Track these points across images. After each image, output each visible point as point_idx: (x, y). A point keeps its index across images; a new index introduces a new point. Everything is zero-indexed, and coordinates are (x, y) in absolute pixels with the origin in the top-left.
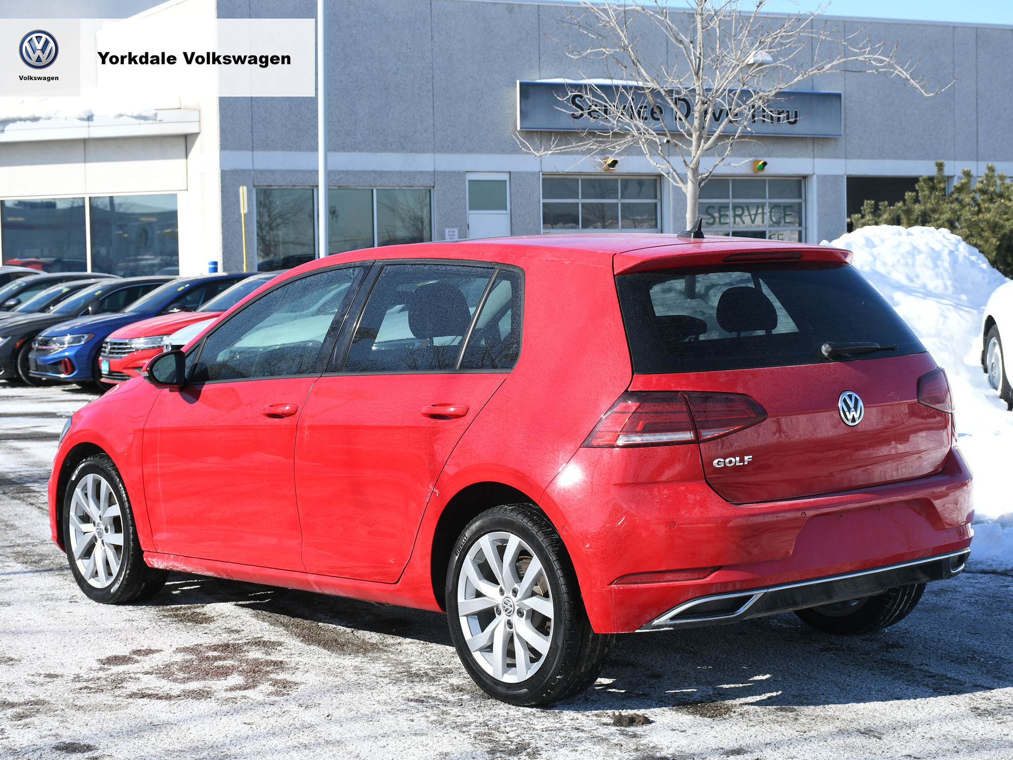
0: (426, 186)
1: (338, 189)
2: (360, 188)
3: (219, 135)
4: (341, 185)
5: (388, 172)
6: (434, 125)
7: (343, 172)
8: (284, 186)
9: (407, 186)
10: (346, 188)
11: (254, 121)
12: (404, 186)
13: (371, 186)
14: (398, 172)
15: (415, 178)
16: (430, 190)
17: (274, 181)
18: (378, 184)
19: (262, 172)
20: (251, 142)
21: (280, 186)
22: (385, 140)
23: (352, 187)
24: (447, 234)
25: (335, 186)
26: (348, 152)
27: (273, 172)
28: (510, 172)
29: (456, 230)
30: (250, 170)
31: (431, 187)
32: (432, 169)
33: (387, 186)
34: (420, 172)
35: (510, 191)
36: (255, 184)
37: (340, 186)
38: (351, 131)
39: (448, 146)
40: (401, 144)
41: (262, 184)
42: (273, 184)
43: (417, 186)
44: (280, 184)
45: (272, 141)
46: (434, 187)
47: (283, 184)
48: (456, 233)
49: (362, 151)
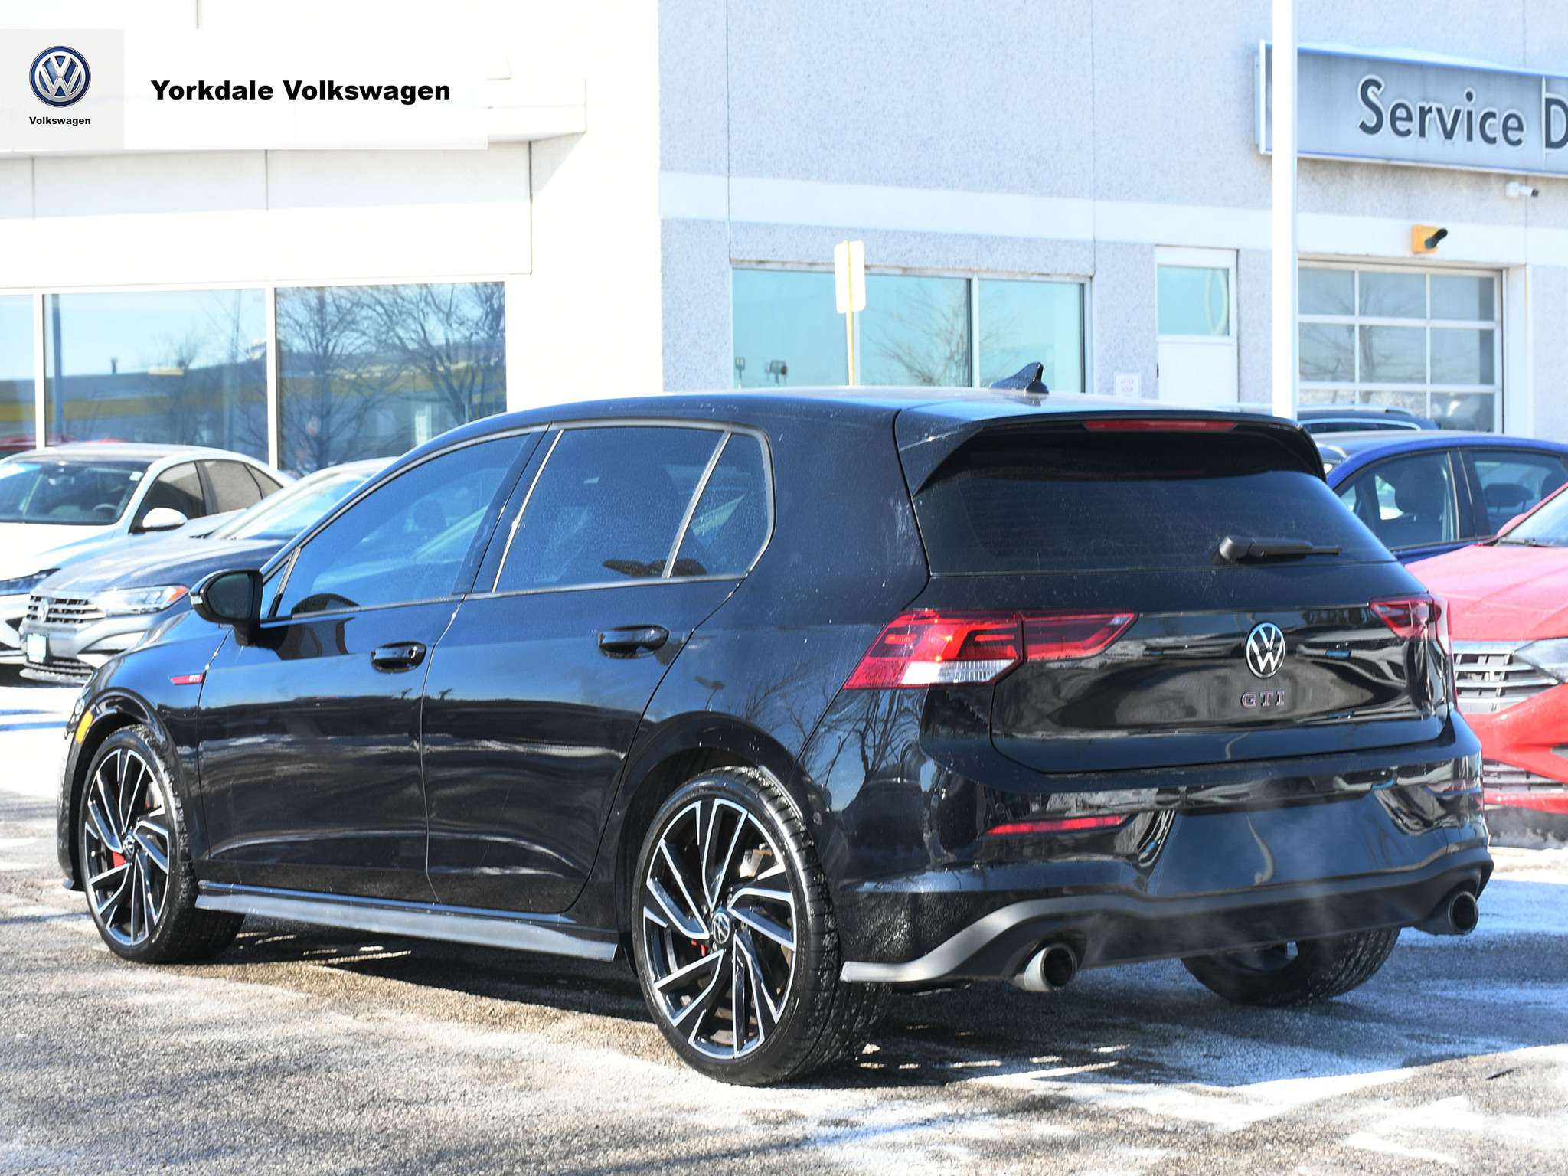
0: (1077, 275)
1: (903, 275)
2: (946, 274)
3: (658, 135)
4: (911, 265)
5: (1005, 239)
6: (1094, 133)
7: (914, 234)
8: (793, 262)
9: (1040, 274)
10: (917, 272)
11: (732, 104)
12: (1033, 274)
13: (970, 270)
14: (1025, 239)
15: (1056, 255)
16: (1082, 286)
17: (774, 250)
18: (984, 267)
19: (747, 227)
20: (725, 156)
21: (784, 263)
22: (999, 165)
23: (930, 272)
24: (1118, 387)
25: (897, 267)
26: (924, 187)
27: (770, 228)
28: (1238, 251)
29: (1136, 378)
30: (721, 223)
31: (1085, 277)
32: (1089, 237)
33: (1001, 272)
34: (1066, 242)
35: (1238, 293)
36: (734, 256)
37: (905, 269)
38: (931, 138)
39: (1122, 184)
40: (1030, 176)
41: (747, 258)
42: (769, 258)
43: (1061, 275)
44: (785, 260)
45: (770, 155)
46: (1091, 278)
47: (790, 258)
48: (1136, 386)
49: (952, 186)
